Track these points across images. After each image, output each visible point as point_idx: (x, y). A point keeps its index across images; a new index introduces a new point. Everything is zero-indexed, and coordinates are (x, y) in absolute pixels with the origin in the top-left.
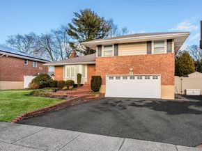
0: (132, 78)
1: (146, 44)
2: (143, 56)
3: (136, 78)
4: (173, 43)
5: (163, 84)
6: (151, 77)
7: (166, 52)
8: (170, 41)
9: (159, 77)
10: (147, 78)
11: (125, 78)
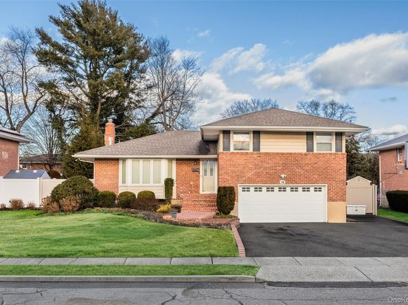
0: (282, 189)
1: (305, 136)
2: (301, 154)
3: (288, 189)
4: (344, 138)
5: (330, 199)
6: (312, 189)
7: (334, 151)
8: (339, 135)
9: (325, 190)
10: (306, 189)
11: (270, 189)
